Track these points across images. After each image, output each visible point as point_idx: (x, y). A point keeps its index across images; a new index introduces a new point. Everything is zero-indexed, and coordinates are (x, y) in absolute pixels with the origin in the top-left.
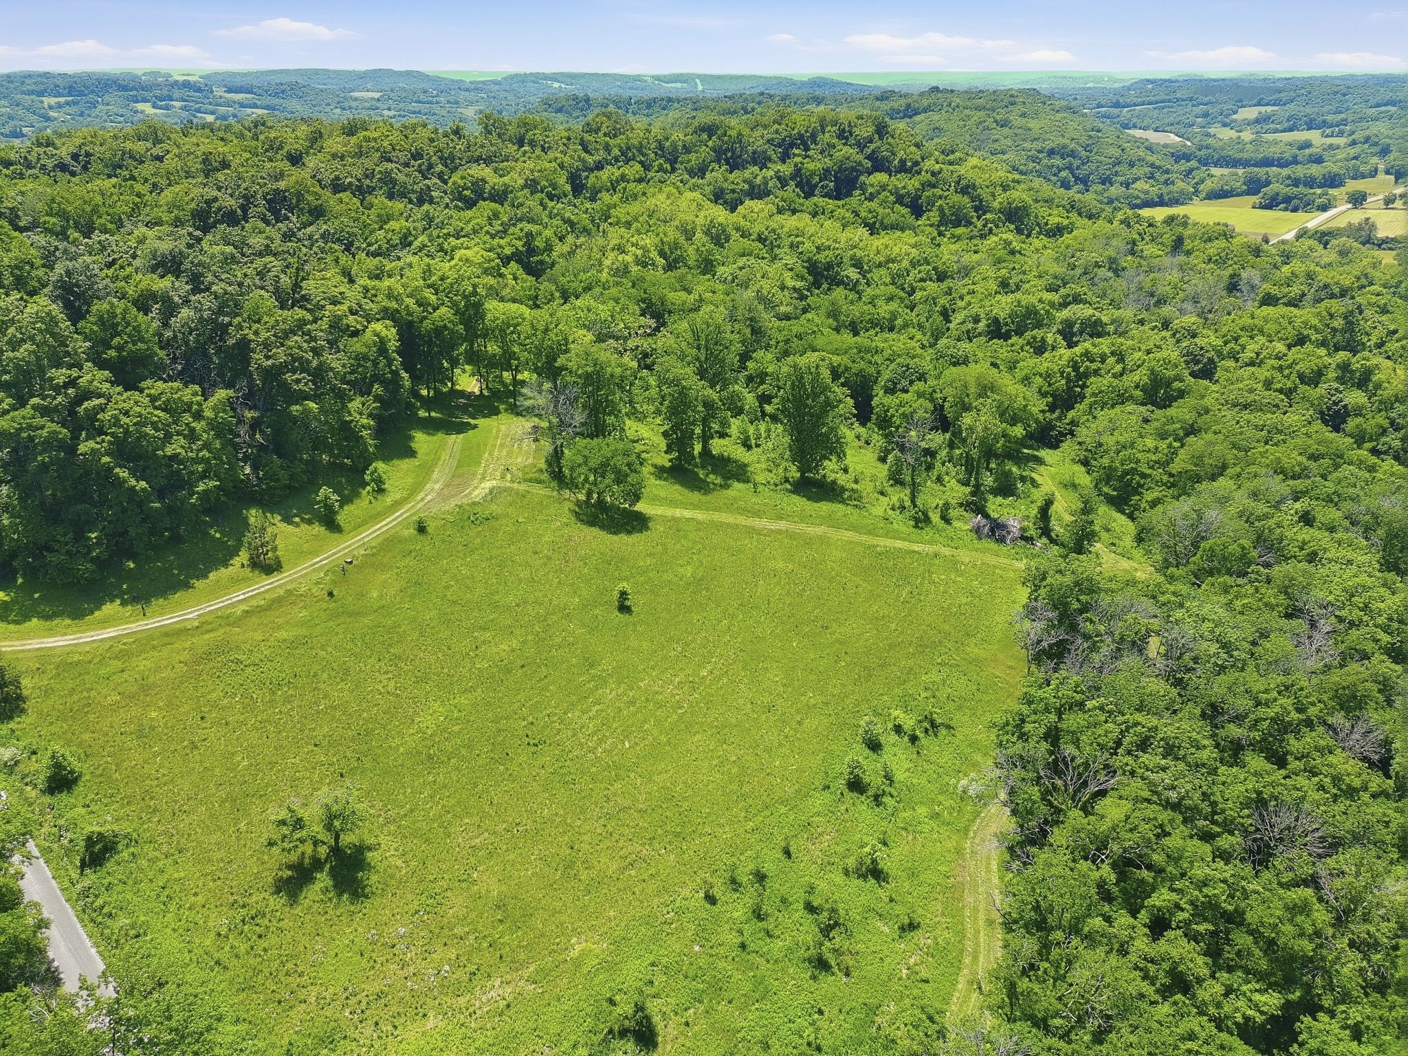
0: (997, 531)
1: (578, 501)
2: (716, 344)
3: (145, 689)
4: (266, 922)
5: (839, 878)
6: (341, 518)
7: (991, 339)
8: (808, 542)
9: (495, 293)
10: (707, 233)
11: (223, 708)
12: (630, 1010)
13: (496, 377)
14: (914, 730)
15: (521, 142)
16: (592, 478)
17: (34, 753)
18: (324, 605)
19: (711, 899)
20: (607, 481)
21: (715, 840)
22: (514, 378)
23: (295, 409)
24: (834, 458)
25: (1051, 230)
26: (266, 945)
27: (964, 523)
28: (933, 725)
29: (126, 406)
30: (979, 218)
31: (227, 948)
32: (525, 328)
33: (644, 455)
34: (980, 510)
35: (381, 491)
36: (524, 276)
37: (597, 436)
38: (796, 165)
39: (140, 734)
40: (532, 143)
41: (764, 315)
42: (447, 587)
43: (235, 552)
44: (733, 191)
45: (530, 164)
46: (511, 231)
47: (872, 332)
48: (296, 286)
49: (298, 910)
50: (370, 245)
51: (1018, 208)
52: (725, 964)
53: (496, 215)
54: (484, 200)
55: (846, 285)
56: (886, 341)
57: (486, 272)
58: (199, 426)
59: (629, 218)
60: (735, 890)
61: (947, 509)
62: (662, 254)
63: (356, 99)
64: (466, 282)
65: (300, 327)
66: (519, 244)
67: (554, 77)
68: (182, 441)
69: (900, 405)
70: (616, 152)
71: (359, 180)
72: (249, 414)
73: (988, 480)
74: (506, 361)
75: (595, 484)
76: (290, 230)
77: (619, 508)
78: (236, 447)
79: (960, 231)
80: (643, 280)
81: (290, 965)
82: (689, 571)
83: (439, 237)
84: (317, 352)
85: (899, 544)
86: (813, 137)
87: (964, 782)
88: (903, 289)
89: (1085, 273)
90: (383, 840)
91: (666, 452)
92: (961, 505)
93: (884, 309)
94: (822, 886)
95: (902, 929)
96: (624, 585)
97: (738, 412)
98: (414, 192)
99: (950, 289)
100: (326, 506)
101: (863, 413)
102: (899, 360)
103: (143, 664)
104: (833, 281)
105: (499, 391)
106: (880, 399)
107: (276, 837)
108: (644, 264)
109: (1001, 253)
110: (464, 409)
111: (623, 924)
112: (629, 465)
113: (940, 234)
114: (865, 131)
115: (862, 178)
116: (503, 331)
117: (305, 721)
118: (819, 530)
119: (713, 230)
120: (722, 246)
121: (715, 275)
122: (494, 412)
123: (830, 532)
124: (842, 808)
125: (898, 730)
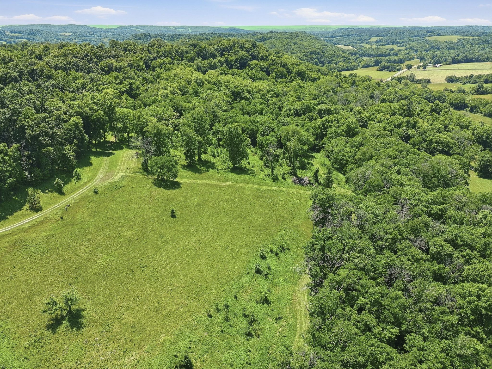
0: (301, 181)
1: (154, 179)
2: (201, 121)
4: (44, 341)
5: (254, 304)
6: (64, 190)
7: (295, 117)
8: (237, 189)
9: (119, 105)
10: (196, 82)
11: (22, 263)
12: (183, 358)
13: (121, 135)
14: (277, 251)
15: (125, 50)
16: (159, 170)
18: (60, 222)
19: (210, 316)
20: (164, 171)
21: (210, 295)
22: (128, 136)
23: (44, 150)
24: (244, 159)
25: (313, 79)
26: (44, 349)
27: (290, 179)
28: (283, 249)
30: (289, 75)
31: (29, 353)
32: (131, 118)
33: (177, 161)
34: (295, 174)
35: (79, 179)
36: (130, 99)
37: (160, 155)
38: (226, 58)
40: (130, 51)
41: (218, 111)
42: (107, 213)
43: (24, 205)
44: (204, 67)
45: (129, 58)
46: (124, 82)
47: (255, 115)
48: (42, 105)
49: (56, 335)
50: (70, 89)
51: (301, 72)
52: (216, 338)
53: (118, 77)
54: (113, 71)
55: (245, 99)
56: (260, 118)
57: (115, 97)
58: (6, 158)
59: (167, 77)
60: (218, 312)
61: (284, 175)
62: (180, 90)
63: (62, 36)
64: (108, 101)
65: (45, 120)
66: (127, 87)
67: (137, 27)
68: (1, 164)
69: (266, 140)
70: (161, 54)
71: (65, 65)
72: (26, 153)
73: (297, 164)
74: (125, 129)
75: (160, 172)
76: (39, 84)
77: (169, 180)
78: (22, 165)
79: (283, 80)
80: (174, 99)
81: (54, 356)
82: (196, 201)
83: (96, 85)
84: (51, 129)
85: (268, 188)
86: (231, 48)
87: (294, 268)
88: (265, 100)
89: (325, 94)
90: (88, 307)
91: (185, 160)
92: (288, 173)
93: (259, 107)
94: (248, 307)
95: (276, 319)
96: (172, 208)
97: (210, 145)
98: (86, 69)
99: (281, 100)
100: (58, 185)
101: (254, 143)
102: (265, 125)
104: (241, 98)
105: (123, 140)
106: (259, 138)
107: (46, 309)
108: (174, 94)
109: (297, 87)
110: (110, 148)
111: (179, 328)
112: (172, 165)
113: (276, 81)
114: (249, 46)
115: (249, 62)
116: (123, 119)
117: (55, 266)
118: (241, 185)
119: (198, 81)
120: (201, 87)
121: (199, 97)
122: (122, 148)
123: (245, 185)
124: (254, 280)
125: (272, 251)
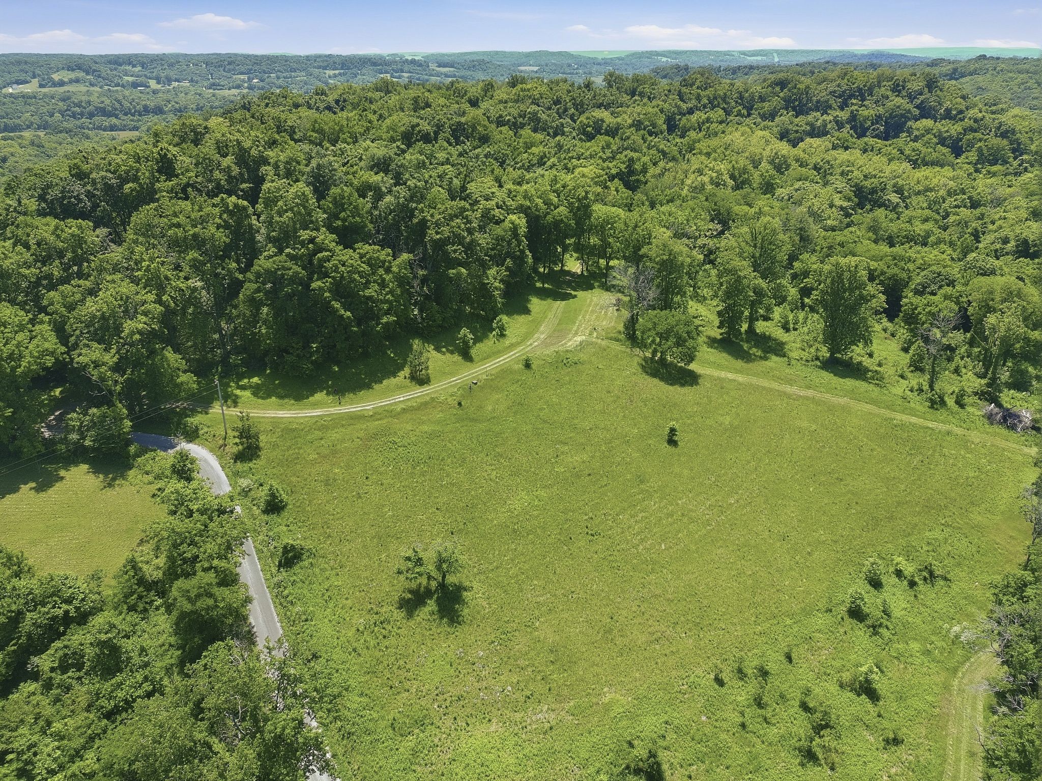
0: (1008, 419)
1: (645, 357)
2: (770, 244)
3: (334, 453)
4: (390, 627)
5: (834, 688)
6: (473, 352)
7: (1019, 257)
8: (831, 409)
9: (600, 199)
10: (771, 162)
11: (381, 474)
12: (644, 754)
13: (594, 262)
14: (913, 576)
15: (633, 93)
16: (658, 340)
17: (261, 485)
18: (454, 412)
19: (720, 682)
20: (669, 343)
21: (727, 635)
22: (608, 263)
23: (452, 272)
24: (861, 345)
26: (387, 644)
27: (977, 409)
28: (931, 573)
29: (344, 258)
31: (362, 641)
32: (620, 225)
33: (700, 328)
34: (993, 399)
35: (502, 335)
36: (624, 190)
37: (666, 309)
38: (852, 112)
39: (327, 483)
41: (812, 226)
43: (401, 368)
44: (797, 132)
45: (638, 109)
46: (618, 157)
47: (907, 246)
48: (463, 187)
49: (412, 623)
50: (517, 163)
52: (726, 737)
53: (608, 146)
54: (601, 135)
55: (887, 207)
56: (919, 252)
57: (596, 183)
58: (388, 277)
59: (709, 150)
60: (741, 679)
61: (962, 396)
62: (732, 177)
63: (521, 72)
64: (581, 189)
65: (461, 213)
66: (623, 166)
67: (664, 54)
68: (376, 287)
69: (928, 305)
70: (705, 101)
71: (515, 118)
72: (421, 272)
73: (1005, 376)
74: (602, 251)
75: (660, 345)
76: (465, 151)
77: (676, 366)
78: (411, 295)
79: (994, 168)
80: (715, 195)
81: (401, 662)
82: (727, 420)
83: (565, 159)
84: (470, 231)
85: (914, 420)
86: (870, 90)
87: (957, 629)
88: (939, 213)
90: (475, 585)
91: (719, 327)
92: (976, 394)
93: (919, 228)
94: (817, 690)
95: (887, 741)
96: (671, 424)
97: (781, 300)
98: (552, 127)
99: (983, 215)
100: (464, 342)
101: (892, 311)
102: (934, 268)
103: (334, 435)
104: (875, 203)
105: (595, 272)
106: (909, 299)
107: (403, 568)
108: (718, 185)
110: (569, 284)
111: (645, 686)
112: (688, 333)
113: (977, 171)
114: (916, 85)
115: (909, 123)
116: (602, 229)
117: (433, 491)
118: (843, 401)
119: (777, 161)
120: (782, 173)
121: (774, 195)
122: (590, 287)
123: (852, 403)
124: (842, 630)
125: (899, 573)
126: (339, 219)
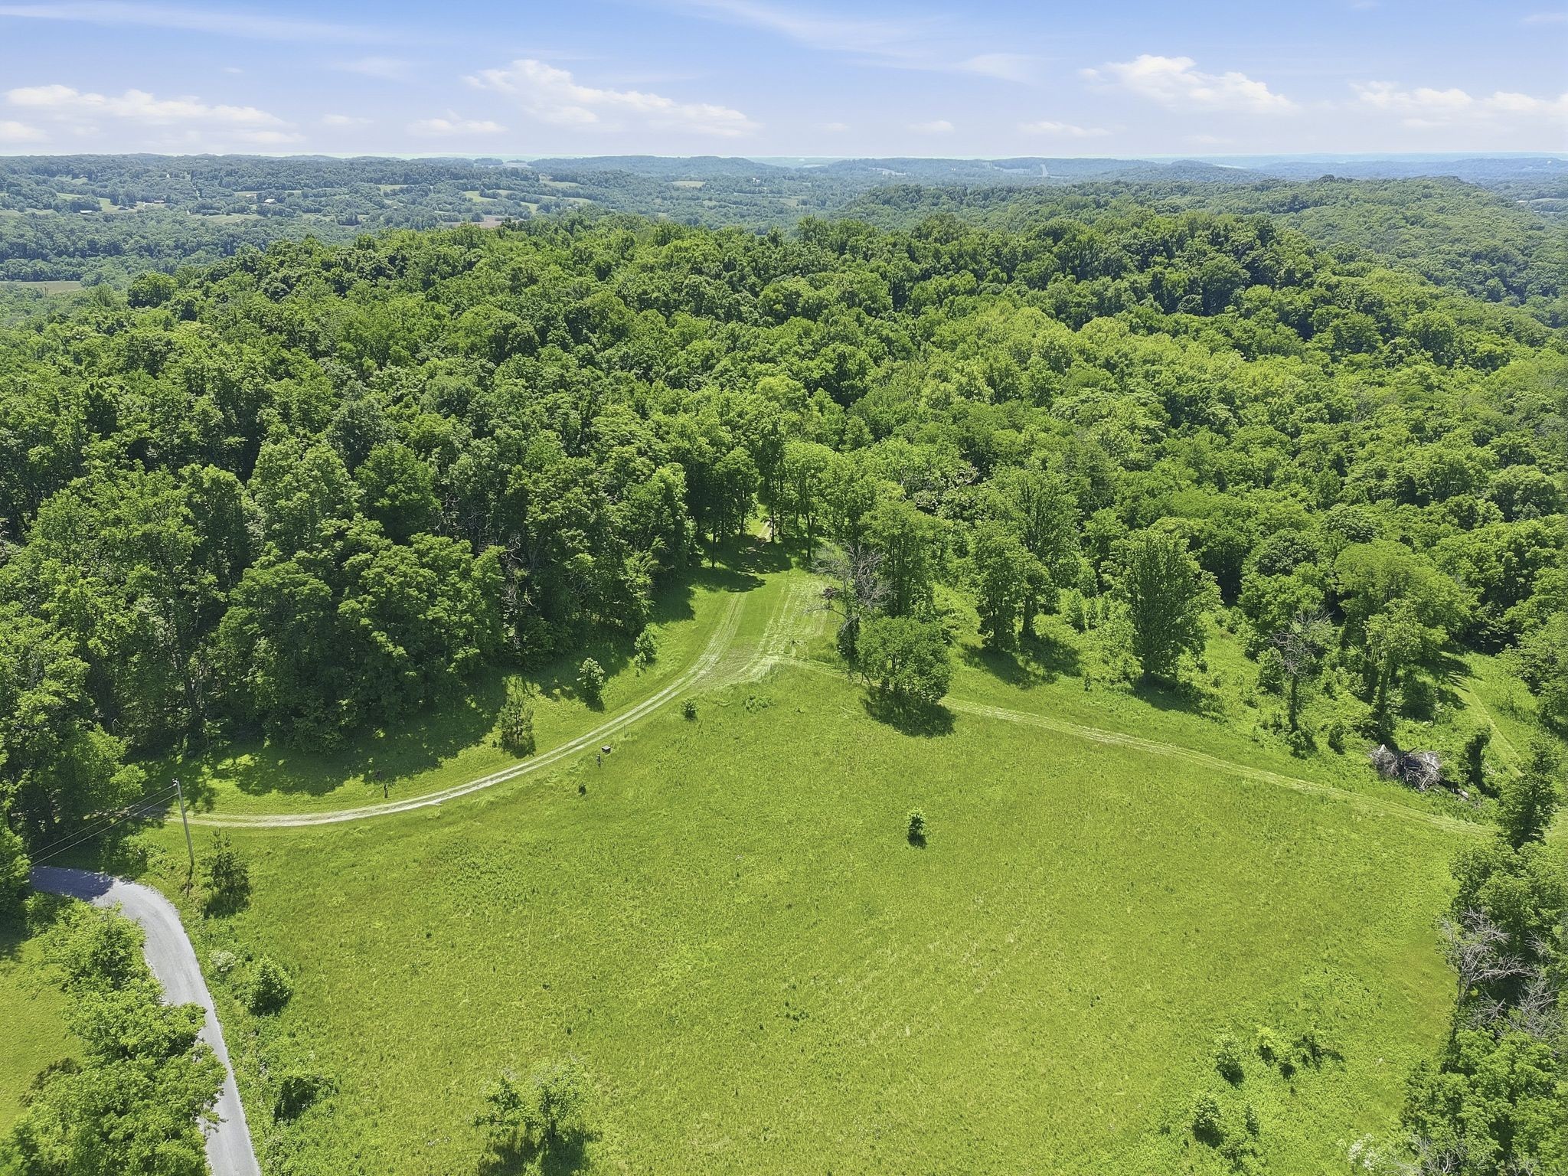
0: (1407, 770)
1: (872, 688)
2: (1050, 507)
3: (374, 891)
6: (604, 694)
7: (1400, 503)
8: (1152, 765)
9: (796, 429)
10: (1045, 355)
11: (451, 926)
13: (791, 521)
14: (1288, 1056)
15: (841, 249)
16: (889, 664)
17: (249, 959)
18: (574, 803)
20: (908, 671)
22: (811, 524)
23: (570, 563)
24: (1188, 650)
25: (1481, 359)
27: (1363, 755)
28: (1315, 1051)
29: (392, 562)
30: (1385, 342)
32: (827, 475)
33: (952, 632)
34: (1383, 737)
35: (650, 661)
36: (832, 405)
37: (900, 614)
38: (1155, 276)
39: (361, 949)
40: (854, 250)
41: (1110, 464)
42: (710, 792)
43: (487, 728)
44: (1079, 305)
45: (849, 276)
46: (822, 351)
47: (1243, 487)
48: (586, 423)
50: (669, 369)
51: (1437, 332)
53: (807, 333)
54: (796, 315)
55: (1212, 425)
56: (1261, 499)
57: (790, 404)
58: (464, 587)
59: (955, 338)
61: (1339, 734)
62: (991, 382)
63: (678, 189)
64: (766, 419)
65: (582, 477)
66: (830, 367)
67: (885, 164)
68: (446, 603)
69: (1281, 590)
70: (946, 259)
71: (666, 295)
72: (519, 573)
73: (1396, 697)
75: (893, 672)
76: (589, 353)
77: (919, 700)
78: (501, 606)
79: (1360, 357)
80: (966, 413)
82: (998, 793)
83: (742, 360)
84: (596, 505)
85: (1271, 778)
86: (1180, 242)
87: (1356, 1147)
88: (1285, 430)
89: (1526, 418)
90: (607, 1128)
91: (980, 631)
92: (1357, 728)
93: (1259, 457)
96: (918, 811)
97: (1070, 582)
98: (722, 307)
99: (1347, 433)
100: (589, 679)
101: (1229, 593)
102: (1282, 532)
103: (376, 858)
104: (1195, 418)
105: (792, 539)
106: (1252, 580)
107: (485, 1116)
108: (969, 394)
109: (1416, 389)
110: (752, 561)
112: (935, 653)
113: (1334, 360)
114: (1245, 236)
115: (1238, 291)
116: (805, 477)
117: (538, 953)
118: (1167, 750)
119: (1053, 354)
120: (1062, 372)
121: (1051, 407)
122: (787, 566)
123: (1181, 753)
124: (1186, 1164)
125: (1266, 1054)
126: (383, 495)
